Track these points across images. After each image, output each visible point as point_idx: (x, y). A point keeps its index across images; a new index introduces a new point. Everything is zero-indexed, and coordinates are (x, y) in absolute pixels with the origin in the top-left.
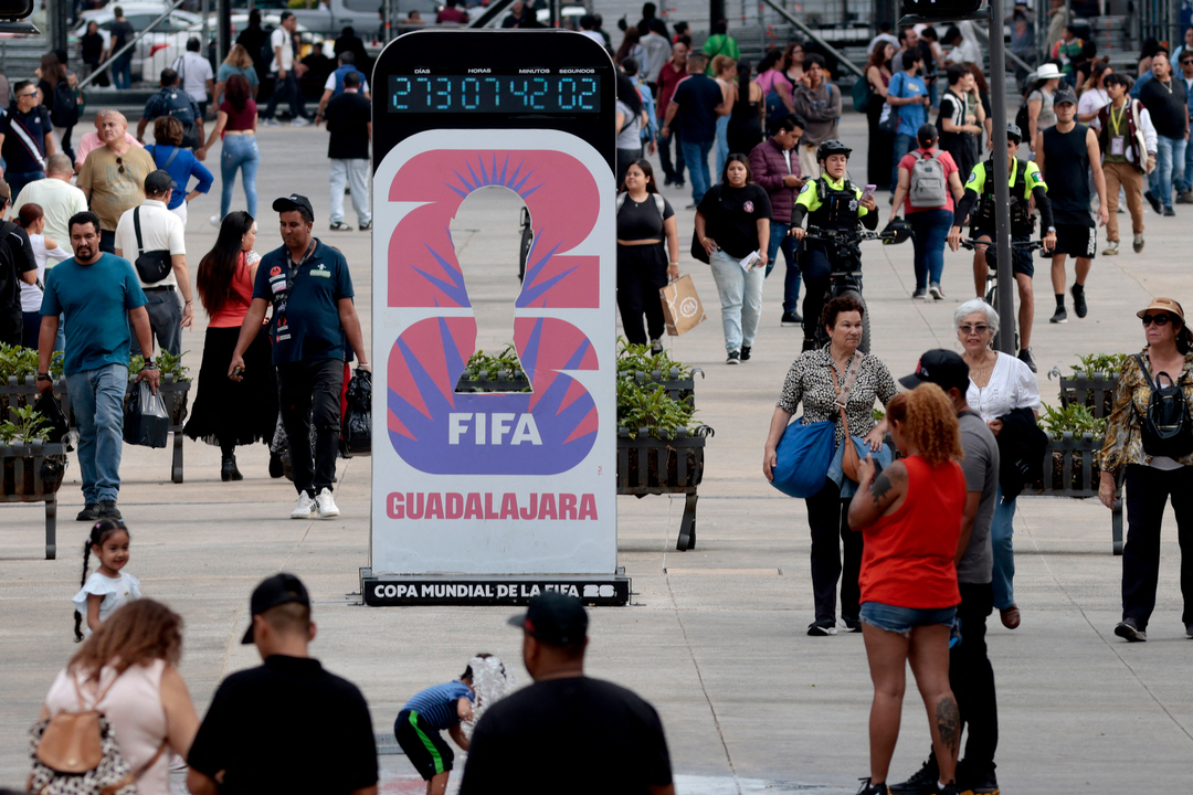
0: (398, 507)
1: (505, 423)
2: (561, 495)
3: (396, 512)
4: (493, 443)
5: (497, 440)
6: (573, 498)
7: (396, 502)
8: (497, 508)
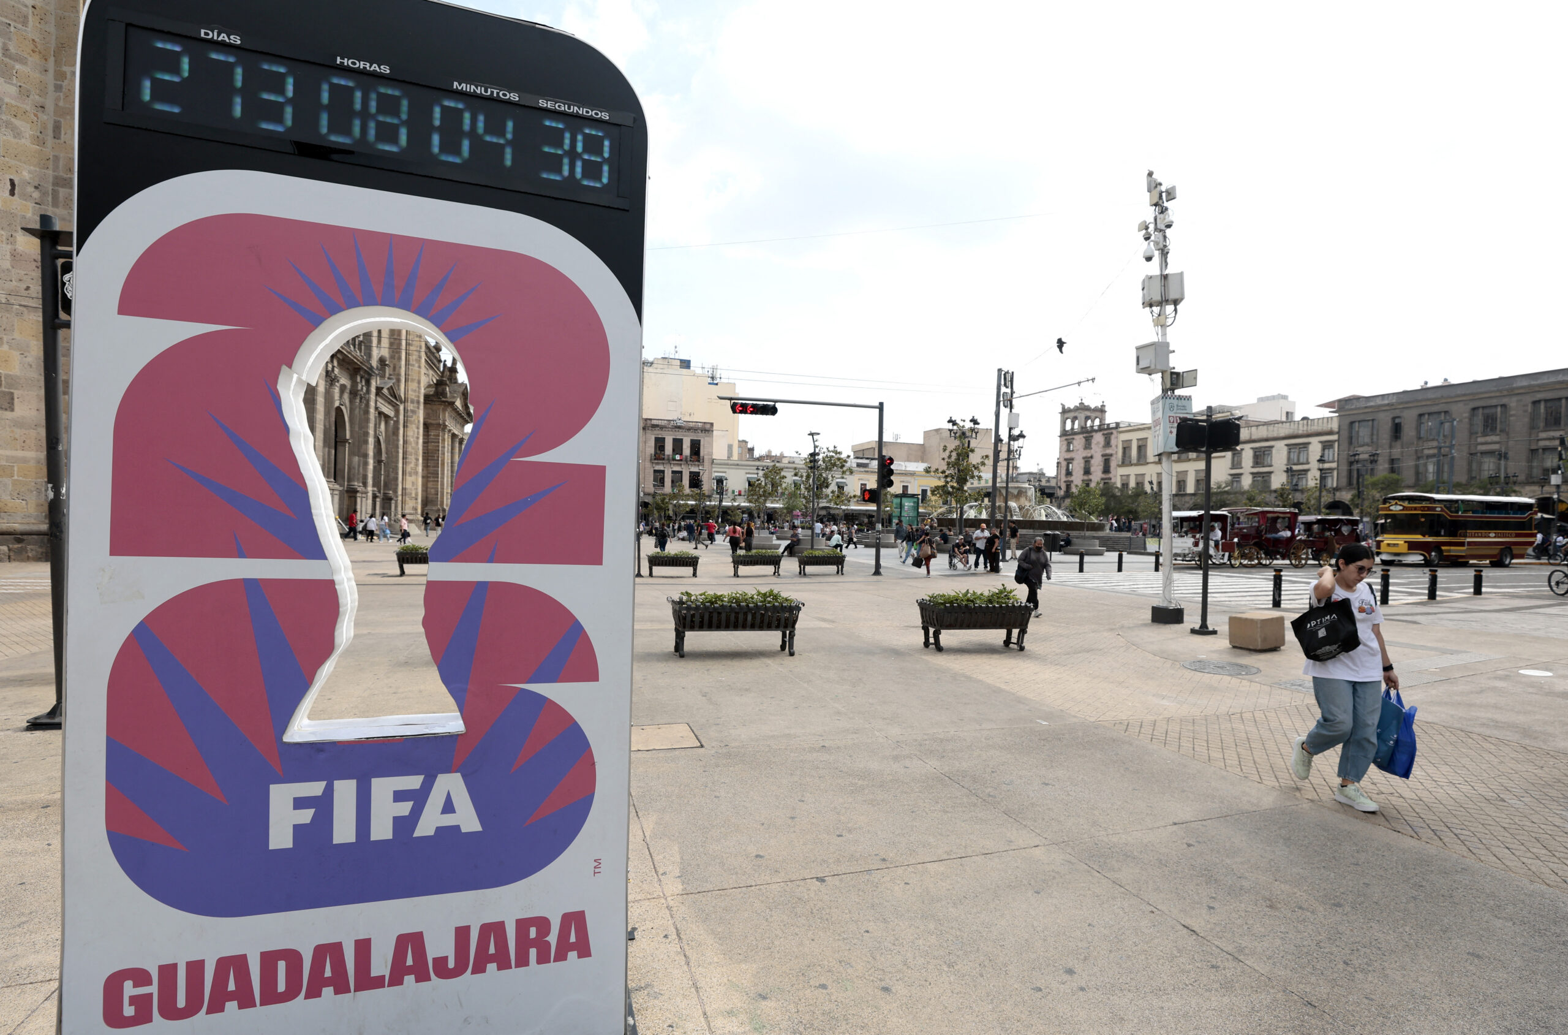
0: (133, 1000)
1: (400, 796)
2: (518, 921)
3: (129, 1011)
4: (374, 837)
5: (381, 830)
6: (543, 924)
7: (129, 989)
8: (381, 965)
